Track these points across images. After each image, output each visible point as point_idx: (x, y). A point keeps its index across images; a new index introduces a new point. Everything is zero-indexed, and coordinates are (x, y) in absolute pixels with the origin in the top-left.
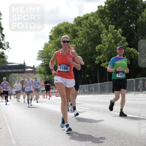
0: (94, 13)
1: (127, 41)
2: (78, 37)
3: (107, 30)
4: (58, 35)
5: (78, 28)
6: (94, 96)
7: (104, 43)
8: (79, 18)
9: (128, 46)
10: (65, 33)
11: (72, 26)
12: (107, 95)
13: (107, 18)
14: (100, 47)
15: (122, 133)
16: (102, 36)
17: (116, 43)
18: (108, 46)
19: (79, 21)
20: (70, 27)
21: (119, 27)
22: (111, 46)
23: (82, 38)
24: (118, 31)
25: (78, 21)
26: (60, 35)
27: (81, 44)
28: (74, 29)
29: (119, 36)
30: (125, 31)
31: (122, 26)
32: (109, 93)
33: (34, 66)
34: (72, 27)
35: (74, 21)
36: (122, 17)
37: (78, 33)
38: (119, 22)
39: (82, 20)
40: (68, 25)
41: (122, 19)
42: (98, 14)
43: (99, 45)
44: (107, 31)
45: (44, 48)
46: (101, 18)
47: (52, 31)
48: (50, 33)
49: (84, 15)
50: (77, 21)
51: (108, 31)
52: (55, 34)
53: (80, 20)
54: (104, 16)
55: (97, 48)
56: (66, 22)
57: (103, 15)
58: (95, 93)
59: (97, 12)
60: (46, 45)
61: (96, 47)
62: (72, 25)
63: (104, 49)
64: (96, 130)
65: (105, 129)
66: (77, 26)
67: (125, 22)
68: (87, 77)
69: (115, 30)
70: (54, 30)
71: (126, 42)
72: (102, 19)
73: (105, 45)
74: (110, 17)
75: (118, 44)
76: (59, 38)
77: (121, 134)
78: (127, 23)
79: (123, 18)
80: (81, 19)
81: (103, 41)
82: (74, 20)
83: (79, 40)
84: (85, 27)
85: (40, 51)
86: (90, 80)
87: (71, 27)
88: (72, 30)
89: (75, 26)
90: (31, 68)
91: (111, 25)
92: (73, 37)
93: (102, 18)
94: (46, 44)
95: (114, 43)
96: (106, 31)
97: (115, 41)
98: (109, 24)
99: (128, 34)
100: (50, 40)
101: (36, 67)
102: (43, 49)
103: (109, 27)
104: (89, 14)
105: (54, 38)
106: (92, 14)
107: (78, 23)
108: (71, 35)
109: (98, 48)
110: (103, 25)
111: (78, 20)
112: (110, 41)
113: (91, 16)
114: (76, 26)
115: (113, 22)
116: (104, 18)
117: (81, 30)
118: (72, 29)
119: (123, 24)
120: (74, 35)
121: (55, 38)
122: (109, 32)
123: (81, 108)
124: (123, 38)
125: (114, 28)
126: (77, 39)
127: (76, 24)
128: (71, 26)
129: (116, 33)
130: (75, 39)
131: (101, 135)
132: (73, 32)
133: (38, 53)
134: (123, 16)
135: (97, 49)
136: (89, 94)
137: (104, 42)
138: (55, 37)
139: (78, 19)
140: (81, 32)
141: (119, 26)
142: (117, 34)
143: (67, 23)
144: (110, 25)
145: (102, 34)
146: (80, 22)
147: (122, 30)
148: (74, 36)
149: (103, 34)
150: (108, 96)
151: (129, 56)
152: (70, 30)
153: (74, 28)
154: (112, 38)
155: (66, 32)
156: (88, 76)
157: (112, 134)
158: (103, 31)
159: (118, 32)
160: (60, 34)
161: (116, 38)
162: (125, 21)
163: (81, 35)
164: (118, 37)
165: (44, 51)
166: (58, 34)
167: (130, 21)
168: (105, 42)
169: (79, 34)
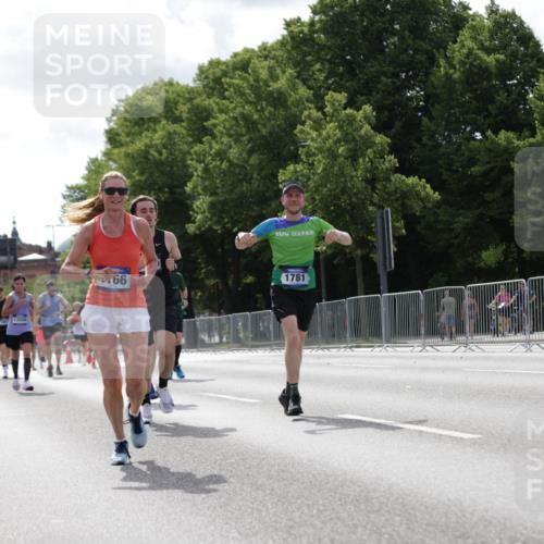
0: (272, 46)
1: (394, 149)
2: (214, 137)
3: (321, 108)
4: (137, 128)
5: (211, 102)
6: (273, 353)
7: (311, 159)
8: (214, 64)
9: (397, 170)
10: (164, 122)
11: (190, 95)
12: (320, 352)
13: (318, 66)
14: (296, 172)
15: (374, 490)
16: (302, 132)
17: (353, 157)
18: (324, 170)
19: (216, 78)
20: (181, 100)
21: (363, 98)
22: (336, 168)
23: (225, 140)
24: (361, 112)
25: (211, 76)
26: (147, 130)
27: (222, 160)
28: (198, 106)
29: (363, 132)
30: (386, 113)
31: (374, 94)
32: (328, 343)
33: (49, 244)
34: (191, 100)
35: (199, 75)
36: (376, 63)
37: (212, 121)
38: (362, 81)
39: (225, 74)
40: (173, 92)
41: (373, 68)
42: (288, 52)
43: (291, 167)
44: (320, 114)
45: (86, 178)
46: (297, 64)
47: (115, 112)
48: (109, 120)
49: (236, 55)
50: (207, 77)
51: (324, 114)
52: (127, 126)
53: (219, 74)
54: (309, 58)
55: (281, 177)
56: (166, 80)
57: (305, 54)
58: (276, 345)
59: (282, 43)
60: (95, 168)
61: (278, 172)
62: (189, 93)
63: (309, 179)
64: (279, 481)
65: (314, 476)
66: (209, 96)
67: (383, 78)
68: (247, 285)
69: (349, 111)
70: (122, 109)
71: (390, 153)
72: (302, 69)
73: (312, 165)
74: (330, 61)
75: (361, 160)
76: (140, 140)
77: (373, 494)
78: (393, 83)
79: (378, 67)
80: (224, 67)
81: (305, 150)
82: (197, 71)
83: (216, 147)
84: (239, 99)
85: (70, 188)
86: (259, 295)
87: (185, 98)
88: (190, 111)
89: (200, 95)
90: (39, 250)
91: (335, 91)
92: (192, 136)
93: (302, 65)
94: (94, 161)
95: (346, 158)
96: (316, 114)
97: (350, 150)
98: (329, 89)
99: (398, 125)
100: (109, 147)
101: (56, 246)
102: (81, 182)
103: (326, 97)
104: (253, 51)
105: (123, 138)
106: (265, 52)
107: (211, 85)
108: (185, 129)
109: (285, 175)
110: (303, 91)
111: (214, 73)
112: (329, 150)
113: (259, 57)
114: (204, 96)
115: (341, 79)
116: (310, 65)
117: (221, 111)
118: (188, 105)
119: (379, 86)
120: (198, 129)
121: (128, 139)
122: (328, 119)
123: (227, 400)
124: (380, 139)
125: (344, 101)
126: (210, 143)
127: (204, 86)
128: (187, 96)
129: (351, 120)
130: (201, 142)
131: (299, 498)
132: (194, 118)
133: (64, 197)
134: (379, 56)
135: (284, 181)
136: (254, 347)
137: (309, 155)
138: (128, 135)
139: (212, 70)
140: (223, 117)
141: (362, 95)
142: (356, 125)
143: (171, 83)
144: (330, 93)
145: (299, 127)
146: (217, 81)
147: (374, 109)
148: (196, 133)
149: (303, 123)
150: (326, 352)
151: (403, 205)
152: (183, 109)
153: (197, 101)
154: (339, 141)
155: (167, 118)
156: (250, 279)
157: (338, 496)
158: (306, 113)
159: (359, 118)
160: (146, 126)
161: (354, 139)
162: (388, 77)
163: (224, 127)
164: (359, 136)
165: (87, 186)
166: (136, 124)
167: (403, 76)
168: (314, 155)
169: (215, 125)
